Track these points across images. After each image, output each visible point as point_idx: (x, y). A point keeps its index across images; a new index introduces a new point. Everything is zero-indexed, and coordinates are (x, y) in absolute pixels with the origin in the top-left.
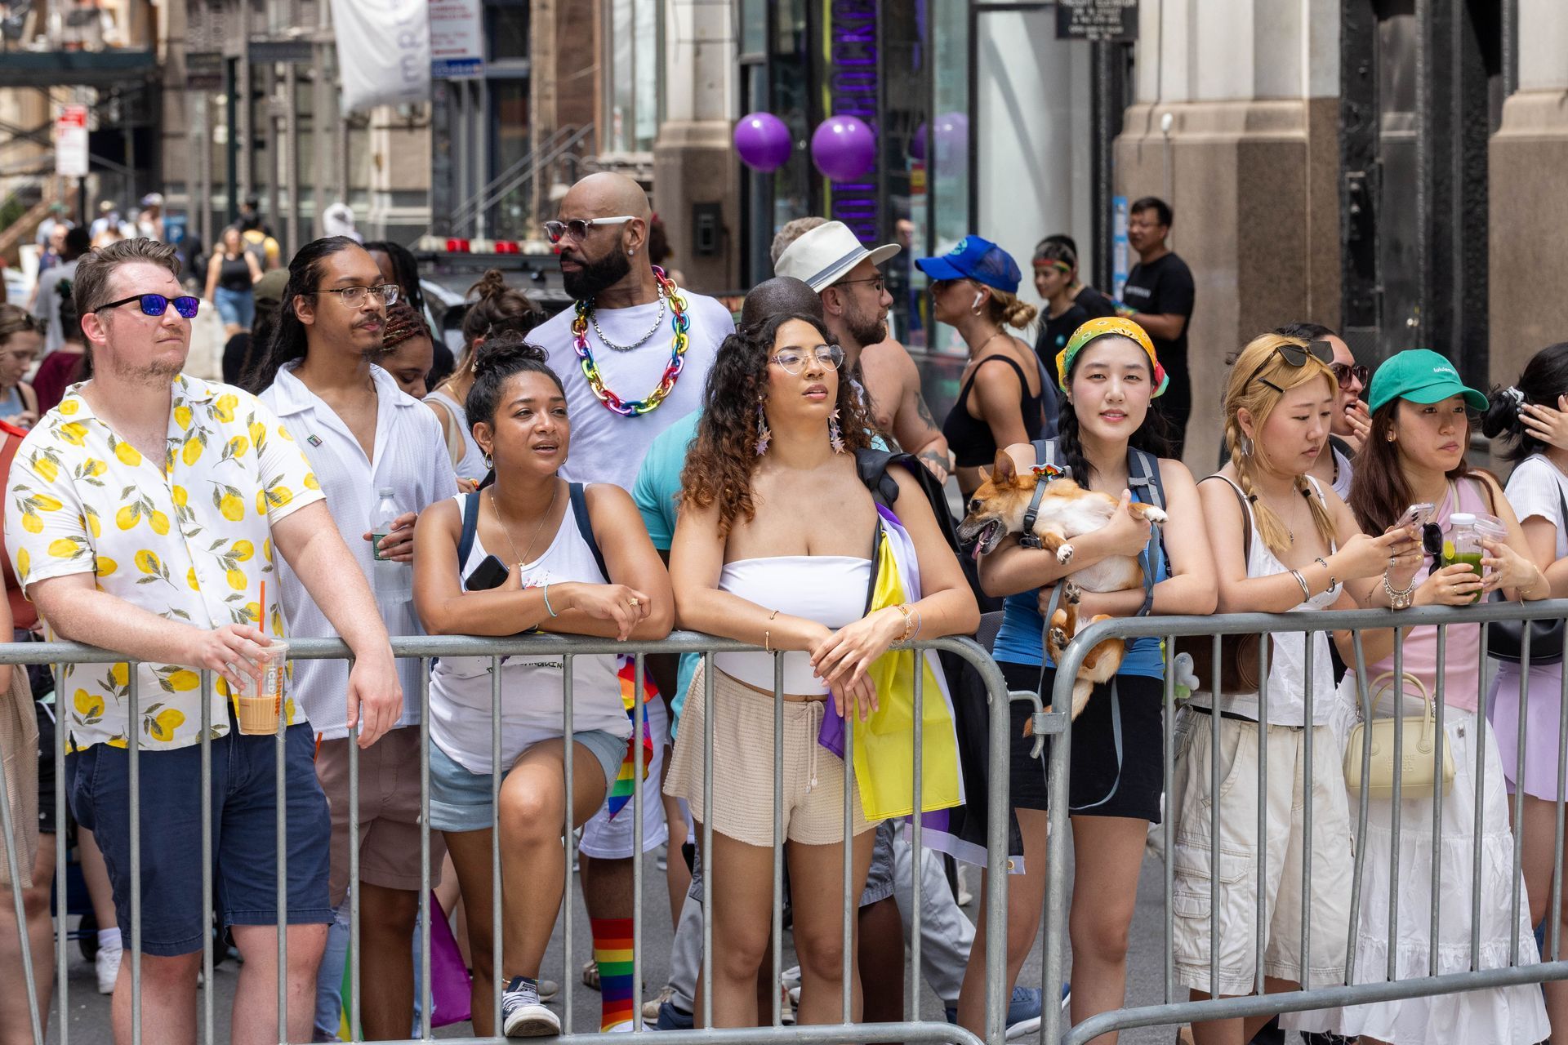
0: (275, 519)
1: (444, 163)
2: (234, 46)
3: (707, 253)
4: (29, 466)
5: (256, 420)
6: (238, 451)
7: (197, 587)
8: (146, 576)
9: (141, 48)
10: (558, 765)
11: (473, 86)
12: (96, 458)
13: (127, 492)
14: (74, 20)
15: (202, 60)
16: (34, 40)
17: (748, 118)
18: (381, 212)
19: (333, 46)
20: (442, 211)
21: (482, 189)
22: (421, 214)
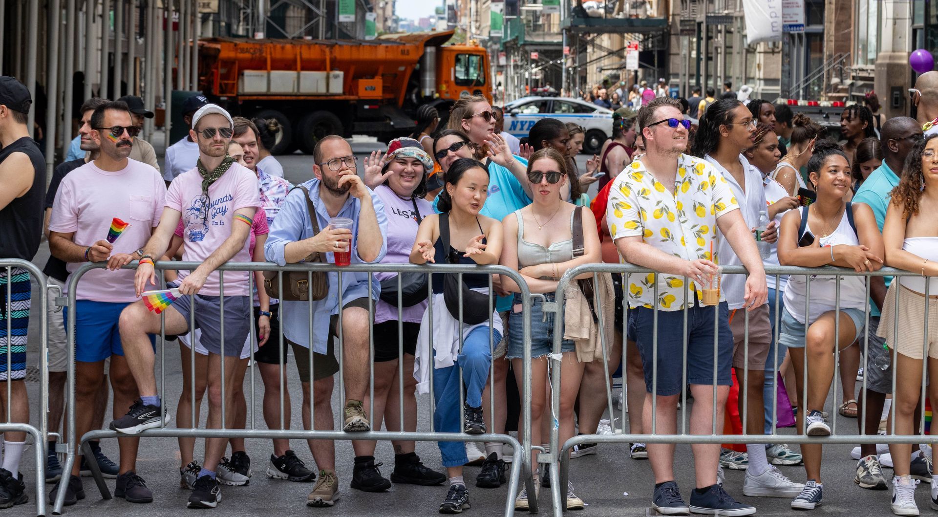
0: (718, 216)
1: (787, 68)
2: (701, 17)
3: (896, 108)
4: (618, 190)
5: (712, 175)
6: (705, 187)
7: (684, 244)
8: (664, 238)
9: (662, 18)
10: (833, 321)
11: (800, 35)
12: (646, 188)
13: (658, 203)
14: (634, 6)
15: (686, 23)
16: (618, 14)
17: (916, 51)
18: (760, 87)
19: (742, 18)
20: (786, 88)
21: (802, 79)
22: (777, 89)
